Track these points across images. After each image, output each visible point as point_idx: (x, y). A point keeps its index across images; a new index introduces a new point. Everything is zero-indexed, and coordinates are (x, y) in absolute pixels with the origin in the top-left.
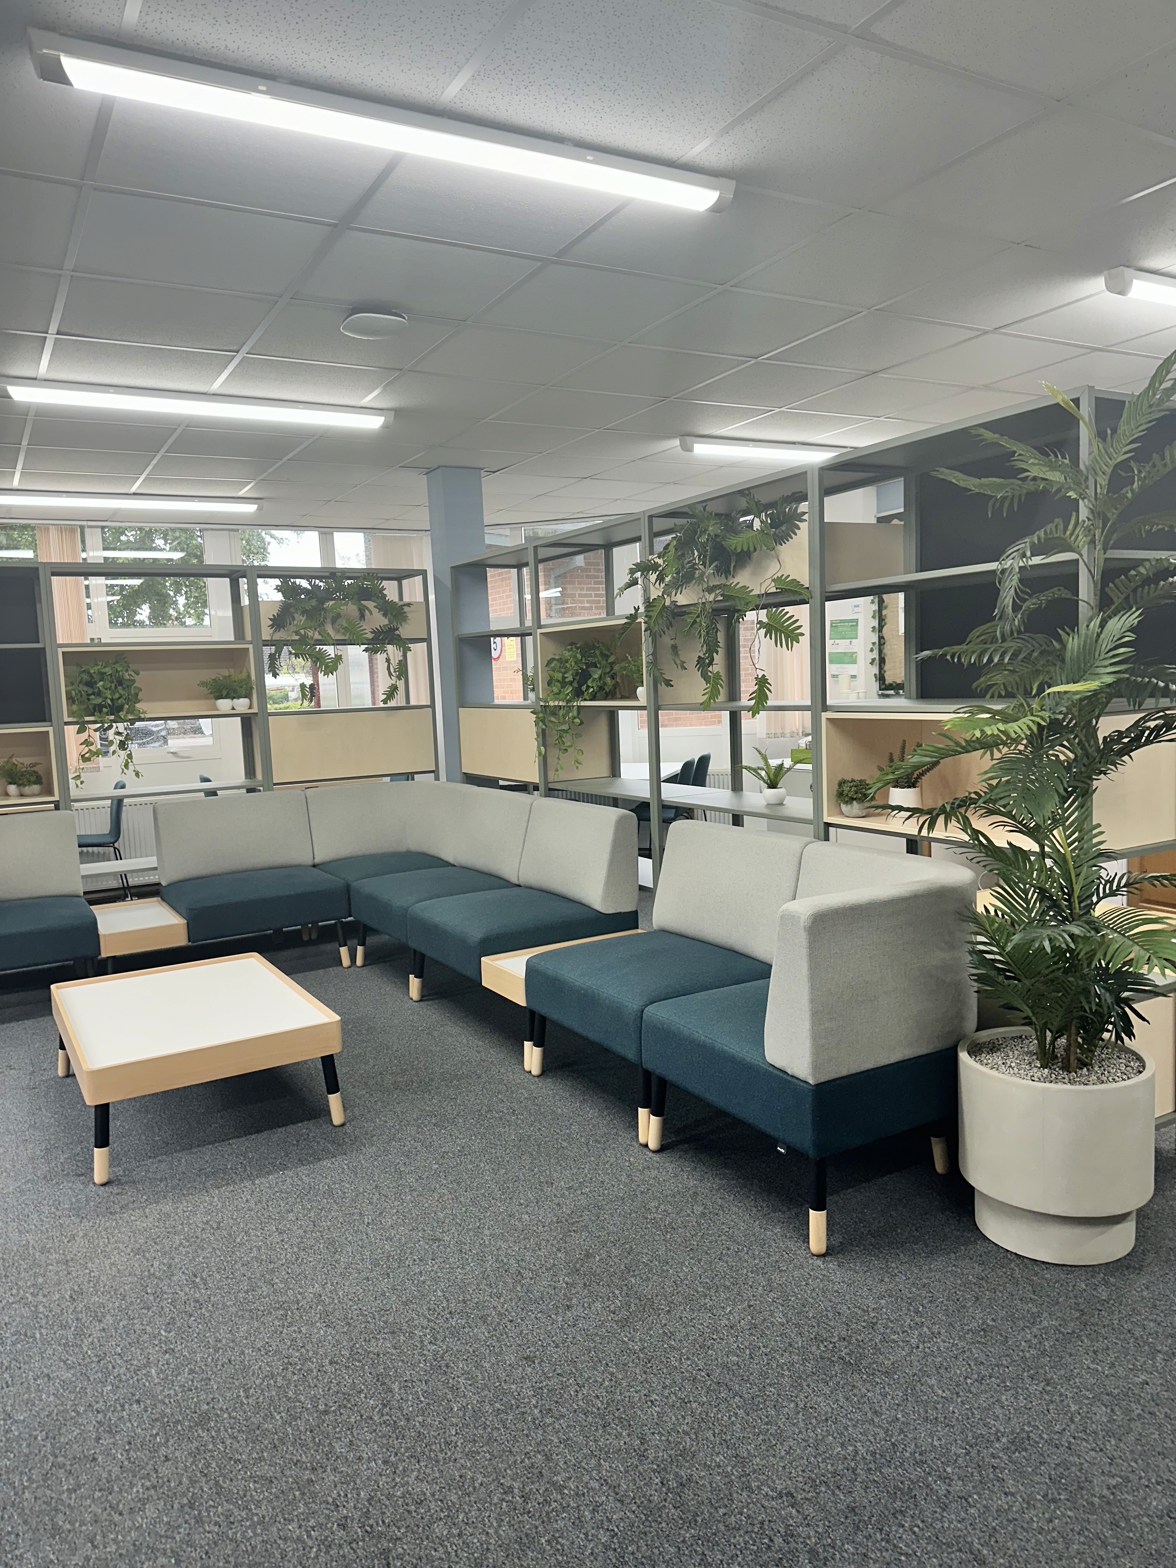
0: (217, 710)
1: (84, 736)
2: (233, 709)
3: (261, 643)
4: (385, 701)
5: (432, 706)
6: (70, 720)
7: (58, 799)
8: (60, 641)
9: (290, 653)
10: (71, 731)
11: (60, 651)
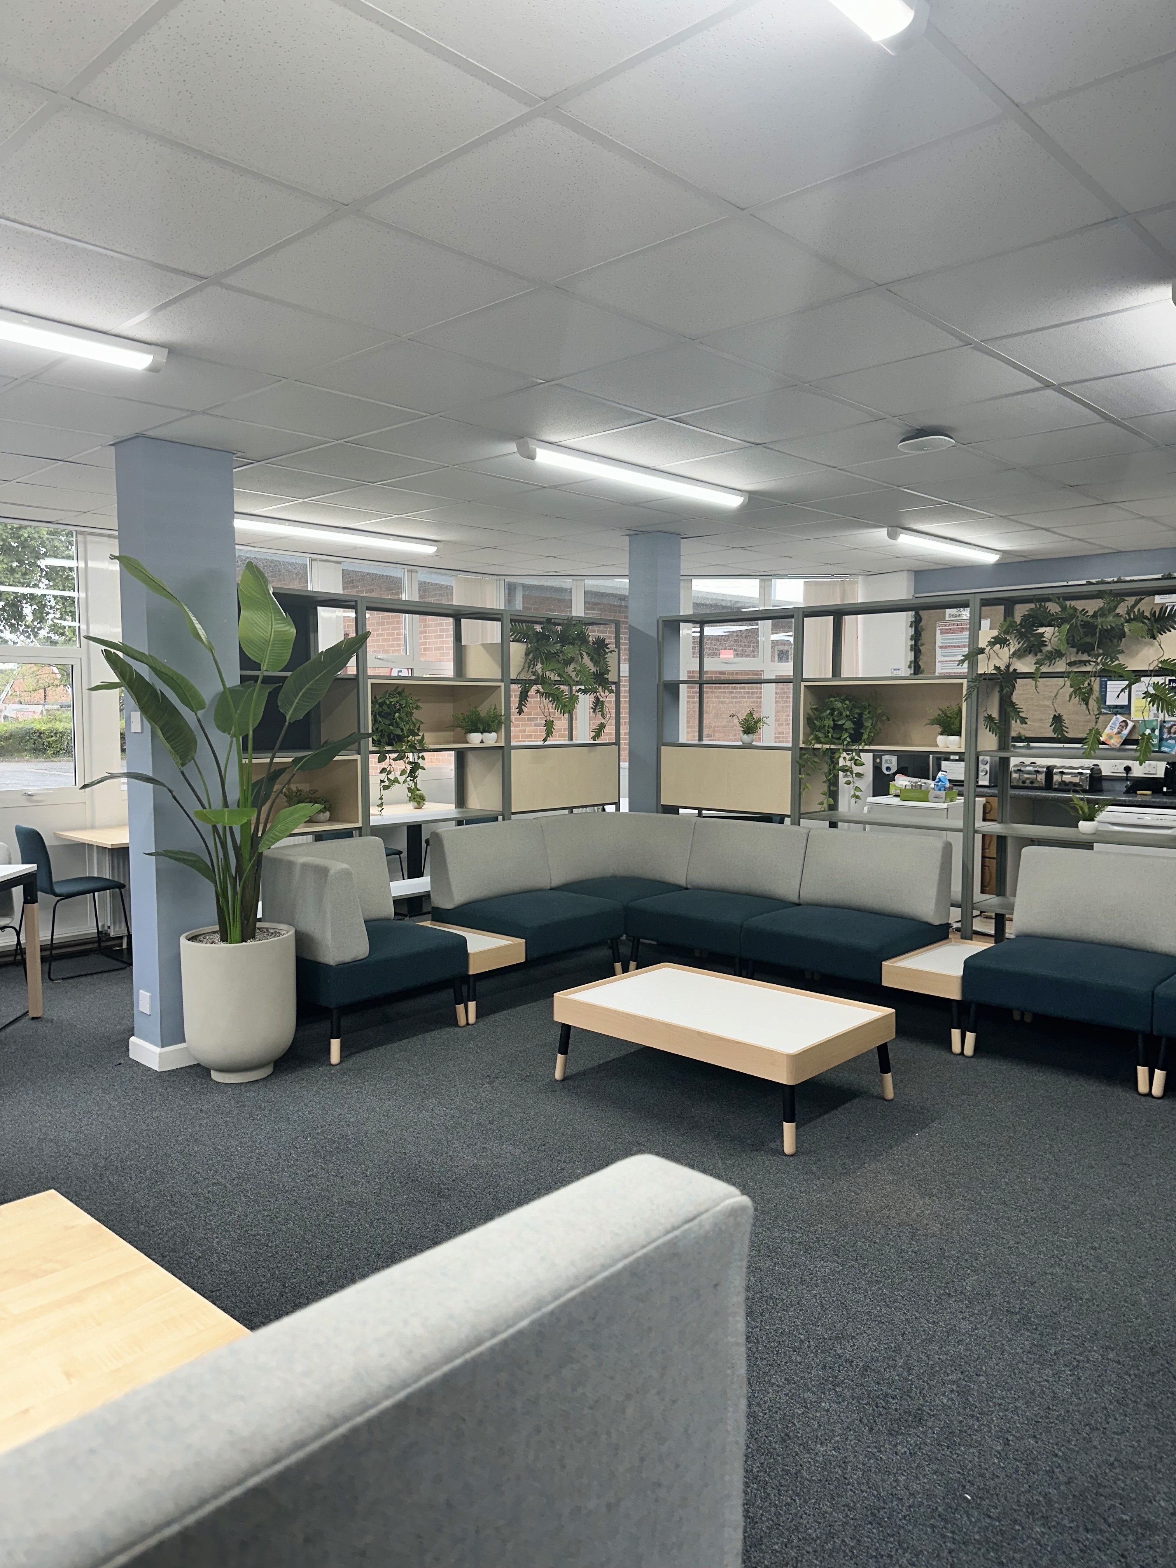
0: (467, 743)
1: (384, 765)
2: (482, 742)
3: (510, 681)
4: (594, 738)
5: (617, 743)
6: (374, 749)
7: (360, 825)
8: (370, 672)
9: (538, 691)
10: (373, 759)
11: (370, 681)
